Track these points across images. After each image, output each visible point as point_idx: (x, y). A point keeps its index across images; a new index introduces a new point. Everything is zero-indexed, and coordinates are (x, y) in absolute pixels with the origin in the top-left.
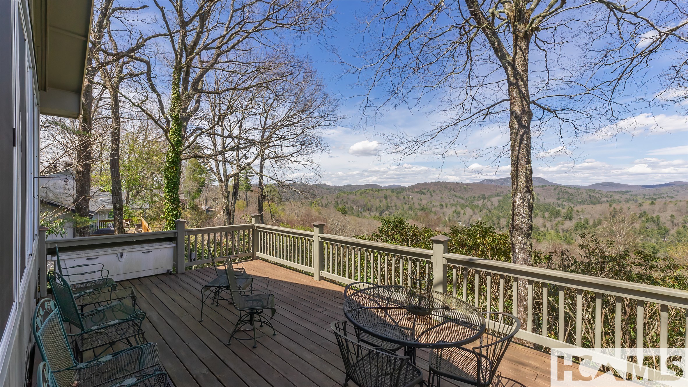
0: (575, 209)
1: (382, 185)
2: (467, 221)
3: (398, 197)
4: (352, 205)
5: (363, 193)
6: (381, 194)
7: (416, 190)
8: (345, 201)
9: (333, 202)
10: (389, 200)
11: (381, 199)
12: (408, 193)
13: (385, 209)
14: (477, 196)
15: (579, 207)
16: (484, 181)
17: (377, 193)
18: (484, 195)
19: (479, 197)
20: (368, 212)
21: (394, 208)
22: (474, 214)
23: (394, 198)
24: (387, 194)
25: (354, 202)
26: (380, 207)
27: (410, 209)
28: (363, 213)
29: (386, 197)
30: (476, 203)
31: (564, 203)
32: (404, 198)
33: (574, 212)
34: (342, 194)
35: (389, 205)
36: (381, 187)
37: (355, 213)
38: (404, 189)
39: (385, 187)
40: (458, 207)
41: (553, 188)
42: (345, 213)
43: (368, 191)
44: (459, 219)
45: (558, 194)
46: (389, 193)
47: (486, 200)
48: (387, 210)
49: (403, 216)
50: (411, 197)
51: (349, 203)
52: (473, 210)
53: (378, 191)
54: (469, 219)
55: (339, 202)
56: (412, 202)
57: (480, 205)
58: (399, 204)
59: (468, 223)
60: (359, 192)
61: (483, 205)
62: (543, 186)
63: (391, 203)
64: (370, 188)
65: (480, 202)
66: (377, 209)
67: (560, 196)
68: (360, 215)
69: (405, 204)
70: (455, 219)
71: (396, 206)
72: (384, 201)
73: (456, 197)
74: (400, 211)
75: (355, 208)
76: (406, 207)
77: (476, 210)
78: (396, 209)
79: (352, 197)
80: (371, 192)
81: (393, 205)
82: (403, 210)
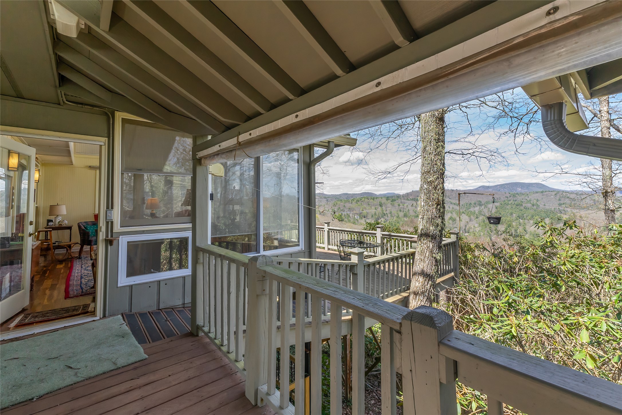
0: (578, 215)
1: (378, 193)
2: (464, 228)
3: (393, 205)
4: (348, 212)
5: (358, 201)
6: (377, 202)
7: (411, 197)
8: (342, 209)
9: (330, 210)
10: (384, 207)
11: (376, 207)
12: (403, 201)
13: (380, 216)
14: (473, 202)
15: (583, 213)
16: (480, 187)
17: (372, 200)
18: (481, 202)
19: (475, 204)
20: (364, 219)
21: (389, 215)
22: (470, 220)
23: (389, 205)
24: (382, 202)
25: (350, 209)
26: (375, 214)
27: (405, 216)
28: (359, 220)
29: (381, 205)
30: (472, 209)
31: (566, 209)
32: (399, 205)
33: (578, 217)
34: (339, 202)
35: (385, 212)
36: (376, 195)
37: (352, 220)
38: (399, 196)
39: (380, 195)
40: (454, 213)
41: (554, 193)
42: (341, 221)
43: (363, 199)
44: (455, 226)
45: (560, 200)
46: (384, 200)
47: (483, 207)
48: (382, 217)
49: (398, 222)
50: (405, 205)
51: (346, 210)
52: (469, 216)
53: (374, 199)
54: (466, 226)
55: (336, 210)
56: (407, 209)
57: (477, 212)
58: (394, 211)
59: (465, 230)
60: (355, 201)
61: (480, 212)
62: (542, 192)
63: (386, 210)
64: (365, 196)
65: (477, 209)
66: (372, 216)
67: (562, 202)
68: (356, 222)
69: (400, 211)
70: (451, 226)
71: (391, 213)
72: (379, 209)
73: (451, 203)
74: (395, 218)
75: (351, 215)
76: (401, 214)
77: (472, 217)
78: (391, 216)
79: (348, 205)
80: (366, 200)
81: (388, 212)
82: (398, 217)
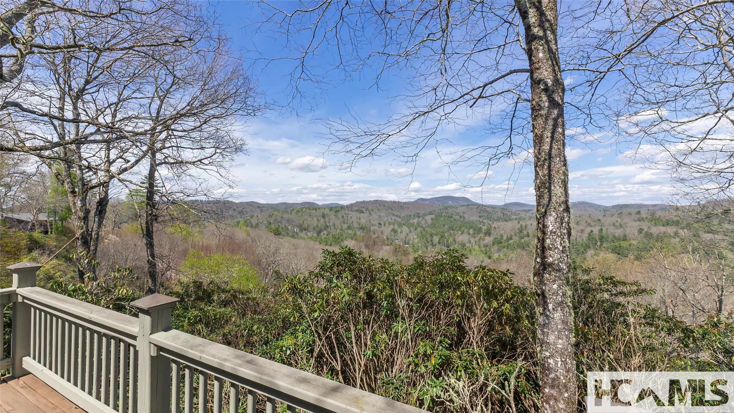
0: (493, 226)
1: (320, 203)
2: (404, 239)
3: (336, 216)
4: (287, 224)
5: (299, 212)
6: (319, 213)
7: (355, 208)
8: (279, 220)
9: (265, 222)
10: (327, 219)
11: (319, 218)
12: (346, 212)
13: (323, 229)
14: (412, 214)
15: (495, 224)
16: (418, 200)
17: (314, 211)
18: (419, 214)
19: (414, 216)
20: (304, 232)
21: (332, 227)
22: (410, 232)
23: (332, 217)
24: (326, 213)
25: (288, 221)
26: (317, 226)
27: (349, 228)
28: (299, 234)
29: (324, 217)
30: (411, 221)
31: (484, 221)
32: (343, 217)
33: (493, 228)
34: (276, 213)
35: (328, 224)
36: (318, 205)
37: (291, 234)
38: (342, 207)
39: (322, 205)
40: (396, 225)
41: (476, 207)
42: (278, 234)
43: (304, 210)
44: (396, 237)
45: (480, 213)
46: (327, 211)
47: (421, 219)
48: (325, 229)
49: (342, 235)
50: (350, 216)
51: (284, 222)
52: (409, 228)
53: (316, 210)
54: (406, 238)
55: (271, 221)
56: (351, 221)
57: (416, 223)
58: (338, 223)
59: (405, 241)
60: (295, 211)
61: (418, 224)
62: (468, 205)
63: (329, 222)
64: (306, 206)
65: (416, 221)
66: (314, 229)
67: (481, 215)
68: (296, 235)
69: (344, 223)
70: (393, 237)
71: (334, 225)
72: (322, 220)
73: (393, 215)
74: (338, 231)
75: (289, 228)
76: (345, 226)
77: (411, 228)
78: (335, 228)
79: (286, 216)
80: (308, 211)
81: (331, 224)
82: (341, 229)
